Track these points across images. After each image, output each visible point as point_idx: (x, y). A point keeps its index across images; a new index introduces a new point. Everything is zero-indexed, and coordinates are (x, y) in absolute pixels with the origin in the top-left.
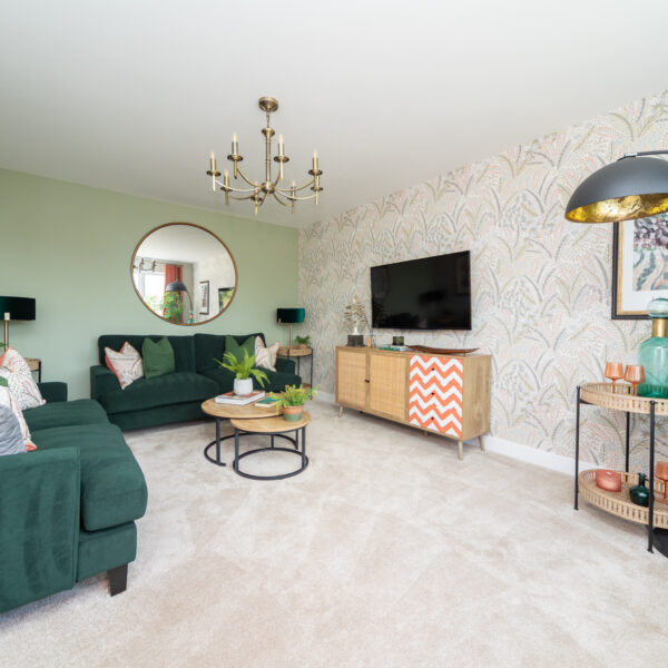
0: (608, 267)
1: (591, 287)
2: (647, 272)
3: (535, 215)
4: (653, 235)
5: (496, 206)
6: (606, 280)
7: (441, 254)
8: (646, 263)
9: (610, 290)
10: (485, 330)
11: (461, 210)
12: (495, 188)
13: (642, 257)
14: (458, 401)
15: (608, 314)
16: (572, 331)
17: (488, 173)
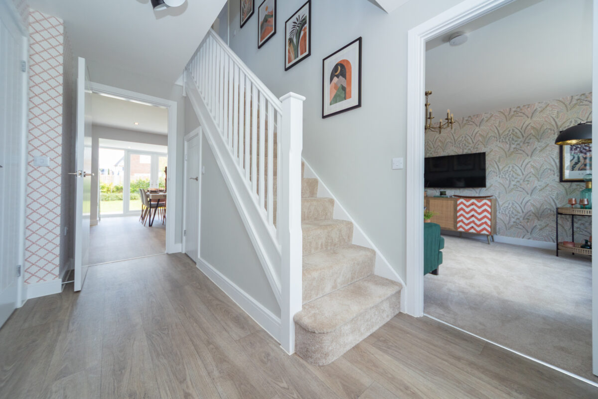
0: (557, 161)
1: (550, 169)
2: (576, 163)
3: (520, 138)
4: (578, 149)
5: (497, 133)
6: (557, 166)
7: (464, 153)
8: (576, 160)
9: (558, 170)
10: (492, 188)
11: (476, 133)
12: (497, 125)
13: (574, 157)
14: (488, 218)
15: (558, 179)
16: (539, 188)
17: (493, 118)
